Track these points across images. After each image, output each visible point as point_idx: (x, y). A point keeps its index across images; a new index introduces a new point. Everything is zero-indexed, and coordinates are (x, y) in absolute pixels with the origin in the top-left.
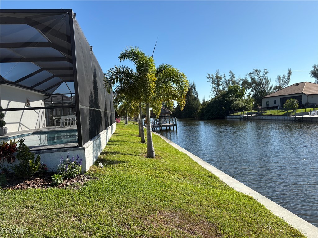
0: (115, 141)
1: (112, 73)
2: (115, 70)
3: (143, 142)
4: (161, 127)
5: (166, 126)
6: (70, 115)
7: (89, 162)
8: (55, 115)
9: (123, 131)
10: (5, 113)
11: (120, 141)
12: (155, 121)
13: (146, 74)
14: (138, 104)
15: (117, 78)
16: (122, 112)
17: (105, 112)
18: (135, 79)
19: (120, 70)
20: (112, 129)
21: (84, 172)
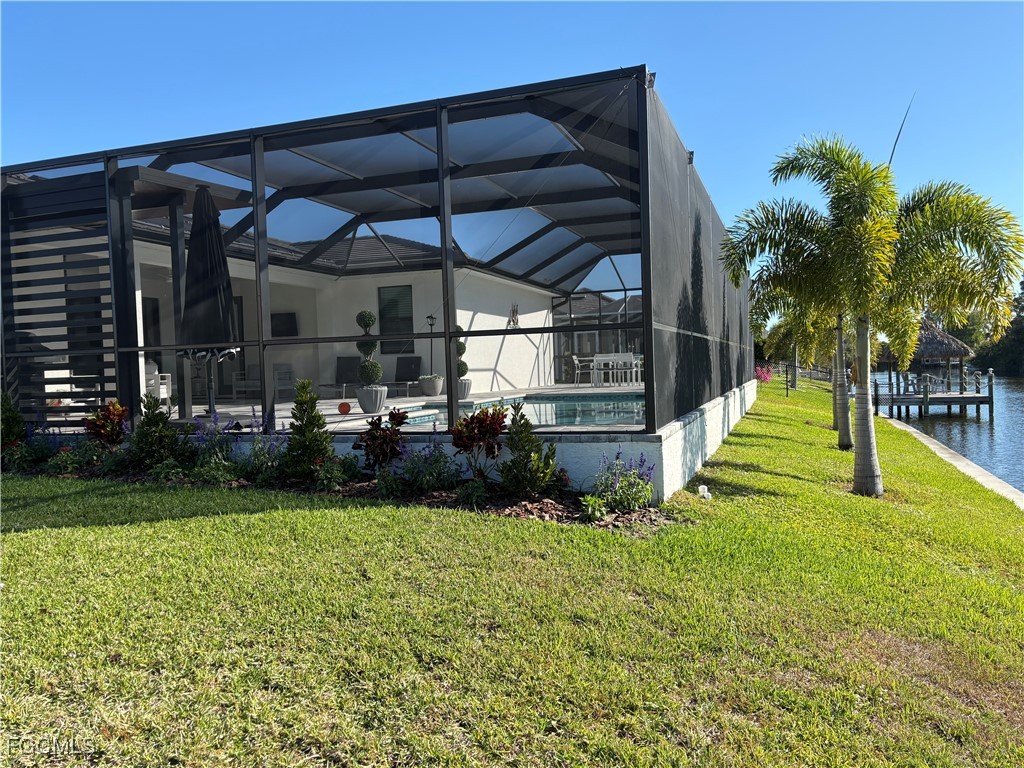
0: (749, 436)
1: (749, 225)
2: (760, 214)
3: (845, 446)
4: (923, 403)
5: (949, 402)
6: (617, 351)
7: (673, 481)
8: (576, 351)
9: (779, 408)
10: (466, 340)
11: (766, 436)
12: (901, 380)
13: (862, 222)
14: (833, 322)
15: (763, 239)
16: (778, 348)
17: (721, 344)
18: (822, 239)
19: (774, 214)
20: (742, 400)
21: (657, 502)
